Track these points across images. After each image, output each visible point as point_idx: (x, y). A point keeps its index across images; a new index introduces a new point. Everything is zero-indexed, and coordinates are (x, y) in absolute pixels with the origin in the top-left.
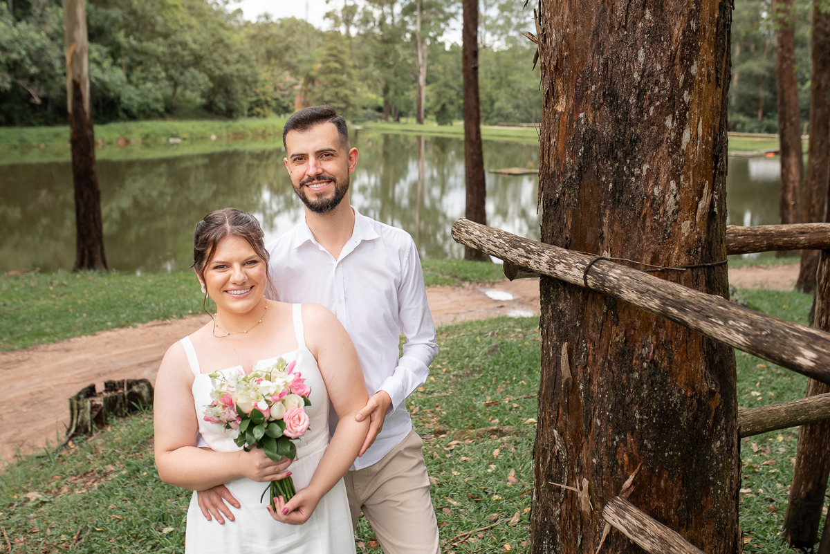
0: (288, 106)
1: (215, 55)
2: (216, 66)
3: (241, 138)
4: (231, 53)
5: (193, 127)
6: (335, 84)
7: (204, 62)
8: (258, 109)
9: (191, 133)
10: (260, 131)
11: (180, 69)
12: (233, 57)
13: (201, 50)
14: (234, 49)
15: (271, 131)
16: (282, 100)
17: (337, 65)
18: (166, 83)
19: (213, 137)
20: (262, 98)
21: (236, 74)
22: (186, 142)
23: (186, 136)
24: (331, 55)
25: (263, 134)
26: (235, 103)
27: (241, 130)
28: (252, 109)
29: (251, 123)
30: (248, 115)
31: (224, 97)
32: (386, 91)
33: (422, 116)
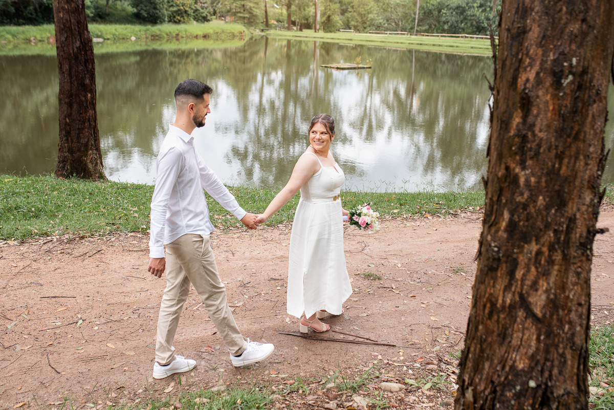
0: (207, 16)
5: (116, 30)
8: (178, 18)
10: (174, 34)
15: (183, 34)
16: (201, 10)
19: (133, 38)
20: (182, 8)
23: (108, 36)
25: (177, 37)
26: (158, 11)
27: (158, 33)
28: (174, 17)
29: (167, 28)
30: (169, 21)
31: (146, 6)
32: (289, 6)
33: (318, 27)
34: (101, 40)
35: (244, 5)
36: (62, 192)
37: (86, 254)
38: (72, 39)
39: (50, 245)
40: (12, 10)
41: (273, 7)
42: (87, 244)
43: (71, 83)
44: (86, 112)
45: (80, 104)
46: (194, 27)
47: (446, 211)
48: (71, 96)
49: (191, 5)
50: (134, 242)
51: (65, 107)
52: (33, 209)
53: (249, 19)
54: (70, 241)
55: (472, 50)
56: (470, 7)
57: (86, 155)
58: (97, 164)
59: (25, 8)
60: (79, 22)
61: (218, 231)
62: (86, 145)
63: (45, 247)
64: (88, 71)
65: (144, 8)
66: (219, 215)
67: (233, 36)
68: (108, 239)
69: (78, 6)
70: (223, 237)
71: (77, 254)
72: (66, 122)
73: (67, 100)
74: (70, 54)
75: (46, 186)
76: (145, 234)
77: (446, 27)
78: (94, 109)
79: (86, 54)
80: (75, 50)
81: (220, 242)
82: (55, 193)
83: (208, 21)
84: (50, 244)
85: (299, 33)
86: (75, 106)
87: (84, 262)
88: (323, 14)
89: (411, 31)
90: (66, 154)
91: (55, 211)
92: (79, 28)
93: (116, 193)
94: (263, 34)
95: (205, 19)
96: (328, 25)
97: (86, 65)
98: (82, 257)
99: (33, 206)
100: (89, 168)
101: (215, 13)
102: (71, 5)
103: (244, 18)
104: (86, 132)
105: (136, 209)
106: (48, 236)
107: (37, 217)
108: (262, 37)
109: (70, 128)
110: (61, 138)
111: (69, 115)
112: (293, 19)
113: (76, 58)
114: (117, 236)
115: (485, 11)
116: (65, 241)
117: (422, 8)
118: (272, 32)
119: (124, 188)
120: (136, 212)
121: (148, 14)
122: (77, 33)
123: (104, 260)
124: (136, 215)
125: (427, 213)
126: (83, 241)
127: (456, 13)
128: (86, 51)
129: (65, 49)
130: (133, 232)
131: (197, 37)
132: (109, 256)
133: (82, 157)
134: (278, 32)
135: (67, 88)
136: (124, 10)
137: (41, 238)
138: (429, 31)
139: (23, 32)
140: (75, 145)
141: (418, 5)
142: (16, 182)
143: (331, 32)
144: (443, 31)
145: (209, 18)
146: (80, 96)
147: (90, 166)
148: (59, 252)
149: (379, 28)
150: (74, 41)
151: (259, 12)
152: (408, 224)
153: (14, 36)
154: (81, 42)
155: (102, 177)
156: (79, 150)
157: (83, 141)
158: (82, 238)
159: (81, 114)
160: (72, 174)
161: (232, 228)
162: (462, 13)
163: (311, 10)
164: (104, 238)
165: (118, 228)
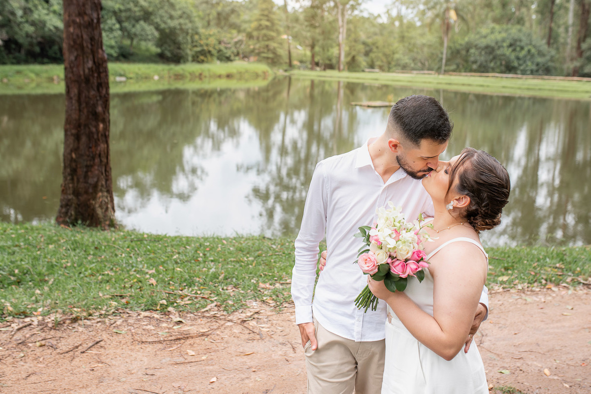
0: (230, 56)
1: (161, 12)
2: (161, 20)
3: (180, 79)
4: (175, 10)
5: (139, 69)
6: (265, 38)
7: (152, 17)
8: (202, 58)
9: (137, 74)
10: (197, 74)
11: (133, 22)
12: (176, 14)
13: (150, 7)
14: (177, 7)
15: (206, 74)
16: (225, 51)
17: (268, 23)
18: (119, 33)
19: (156, 78)
20: (205, 48)
21: (178, 27)
22: (132, 81)
23: (131, 75)
24: (263, 15)
25: (200, 77)
26: (181, 51)
27: (181, 72)
28: (198, 57)
29: (190, 67)
30: (193, 61)
31: (170, 46)
32: (313, 47)
33: (342, 67)
34: (123, 79)
35: (267, 46)
36: (59, 246)
37: (77, 347)
38: (83, 59)
39: (27, 332)
40: (37, 49)
41: (297, 48)
42: (81, 329)
43: (80, 110)
44: (97, 145)
45: (90, 136)
46: (217, 67)
47: (573, 280)
48: (79, 126)
49: (215, 45)
50: (149, 327)
51: (71, 139)
52: (17, 271)
53: (272, 59)
54: (57, 325)
55: (504, 90)
56: (499, 48)
57: (94, 198)
58: (107, 209)
59: (50, 47)
60: (92, 39)
61: (268, 309)
62: (95, 186)
63: (19, 336)
64: (100, 97)
65: (169, 48)
66: (264, 282)
67: (256, 76)
68: (112, 321)
69: (92, 20)
70: (275, 318)
71: (65, 349)
72: (72, 158)
73: (74, 131)
74: (80, 76)
75: (41, 237)
76: (165, 314)
77: (475, 67)
78: (107, 143)
79: (99, 77)
80: (87, 71)
81: (273, 328)
82: (51, 247)
83: (231, 61)
84: (26, 330)
85: (323, 73)
86: (84, 139)
87: (74, 363)
88: (347, 55)
89: (438, 70)
90: (70, 197)
91: (47, 273)
92: (92, 45)
93: (128, 247)
94: (287, 74)
95: (228, 59)
96: (352, 65)
97: (98, 90)
98: (71, 353)
99: (18, 267)
100: (97, 214)
101: (238, 54)
102: (83, 18)
103: (268, 58)
104: (96, 170)
105: (153, 271)
106: (26, 317)
107: (19, 283)
108: (285, 77)
109: (76, 166)
110: (65, 178)
111: (76, 150)
112: (316, 60)
113: (87, 80)
114: (125, 316)
115: (514, 50)
116: (50, 325)
117: (449, 48)
118: (295, 72)
119: (138, 240)
120: (152, 276)
121: (172, 53)
122: (89, 51)
123: (103, 358)
124: (153, 281)
125: (548, 282)
126: (76, 325)
127: (486, 53)
128: (99, 73)
129: (75, 69)
130: (149, 310)
131: (220, 76)
132: (111, 351)
133: (89, 200)
134: (302, 72)
135: (75, 116)
136: (147, 50)
137: (16, 320)
138: (457, 70)
139: (47, 71)
140: (82, 185)
141: (446, 44)
142: (5, 231)
143: (356, 71)
144: (471, 71)
145: (232, 58)
146: (90, 126)
147: (99, 212)
148: (38, 344)
149: (404, 68)
150: (85, 60)
151: (282, 52)
152: (529, 300)
153: (37, 74)
154: (94, 62)
155: (112, 224)
156: (86, 192)
157: (92, 181)
158: (75, 320)
159: (90, 148)
160: (76, 220)
161: (287, 305)
162: (490, 53)
163: (335, 51)
164: (107, 320)
165: (128, 303)
